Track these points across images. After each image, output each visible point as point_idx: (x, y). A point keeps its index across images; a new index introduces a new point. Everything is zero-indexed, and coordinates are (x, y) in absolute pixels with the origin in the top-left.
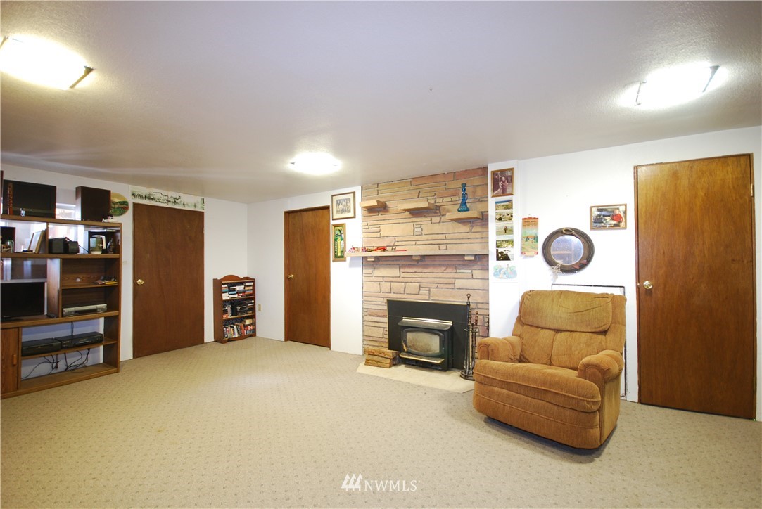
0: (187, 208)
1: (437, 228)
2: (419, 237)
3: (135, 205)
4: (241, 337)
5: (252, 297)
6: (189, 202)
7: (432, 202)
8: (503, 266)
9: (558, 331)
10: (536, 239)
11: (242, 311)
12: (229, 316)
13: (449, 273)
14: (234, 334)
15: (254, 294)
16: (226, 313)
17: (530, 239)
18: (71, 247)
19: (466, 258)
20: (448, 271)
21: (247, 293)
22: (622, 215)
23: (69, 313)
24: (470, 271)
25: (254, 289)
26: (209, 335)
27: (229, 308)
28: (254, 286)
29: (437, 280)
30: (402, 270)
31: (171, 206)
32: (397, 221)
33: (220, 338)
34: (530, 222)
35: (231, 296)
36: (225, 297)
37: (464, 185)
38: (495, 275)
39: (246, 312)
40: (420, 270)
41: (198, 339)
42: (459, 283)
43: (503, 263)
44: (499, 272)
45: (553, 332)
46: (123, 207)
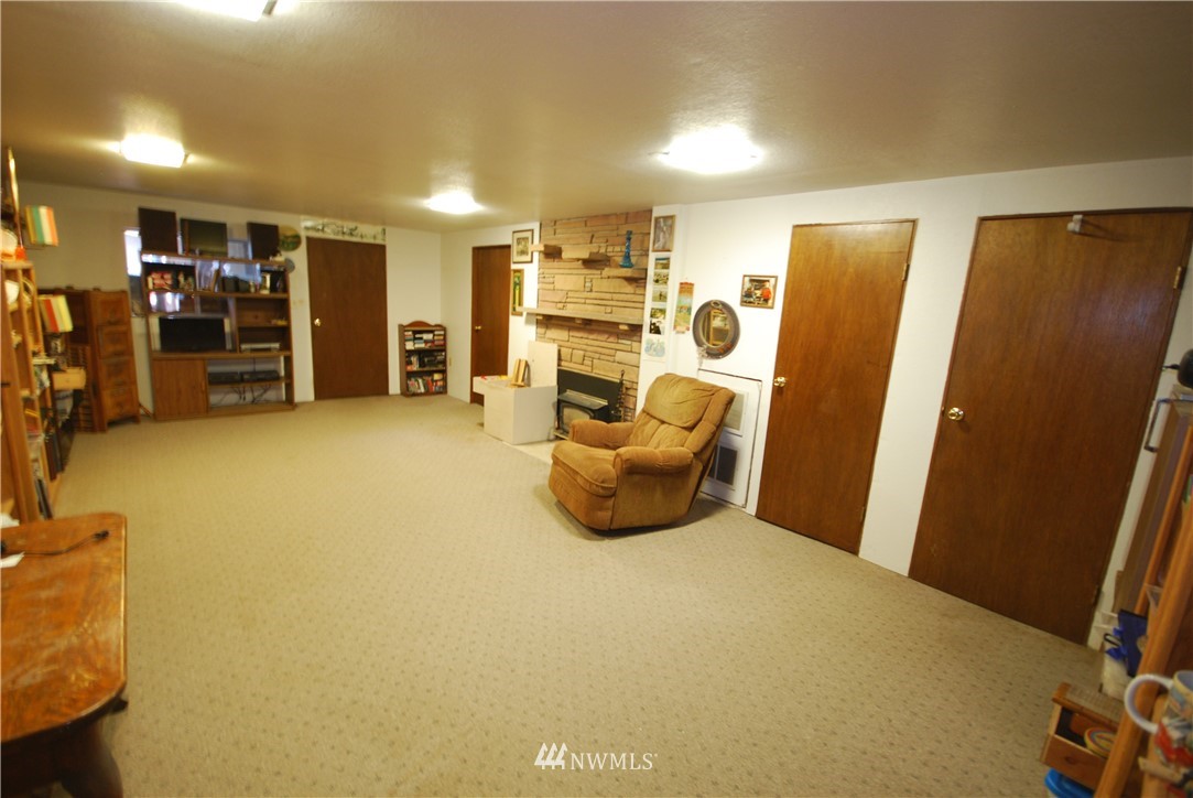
0: (365, 240)
1: (605, 285)
2: (589, 295)
3: (309, 240)
4: (428, 393)
5: (443, 348)
6: (368, 233)
7: (602, 251)
8: (655, 341)
9: (663, 422)
10: (689, 310)
11: (431, 363)
12: (415, 367)
13: (611, 343)
14: (419, 388)
15: (445, 345)
16: (409, 363)
17: (683, 309)
18: (242, 286)
19: (622, 327)
20: (611, 339)
21: (436, 343)
22: (771, 289)
23: (246, 350)
24: (629, 342)
25: (445, 339)
26: (394, 385)
27: (414, 359)
28: (445, 336)
29: (600, 350)
30: (571, 334)
31: (347, 238)
32: (570, 271)
33: (407, 392)
34: (686, 288)
35: (417, 346)
36: (410, 346)
37: (630, 233)
38: (647, 350)
39: (436, 365)
40: (585, 335)
41: (381, 389)
42: (620, 356)
43: (655, 337)
44: (650, 347)
45: (659, 423)
46: (295, 242)
